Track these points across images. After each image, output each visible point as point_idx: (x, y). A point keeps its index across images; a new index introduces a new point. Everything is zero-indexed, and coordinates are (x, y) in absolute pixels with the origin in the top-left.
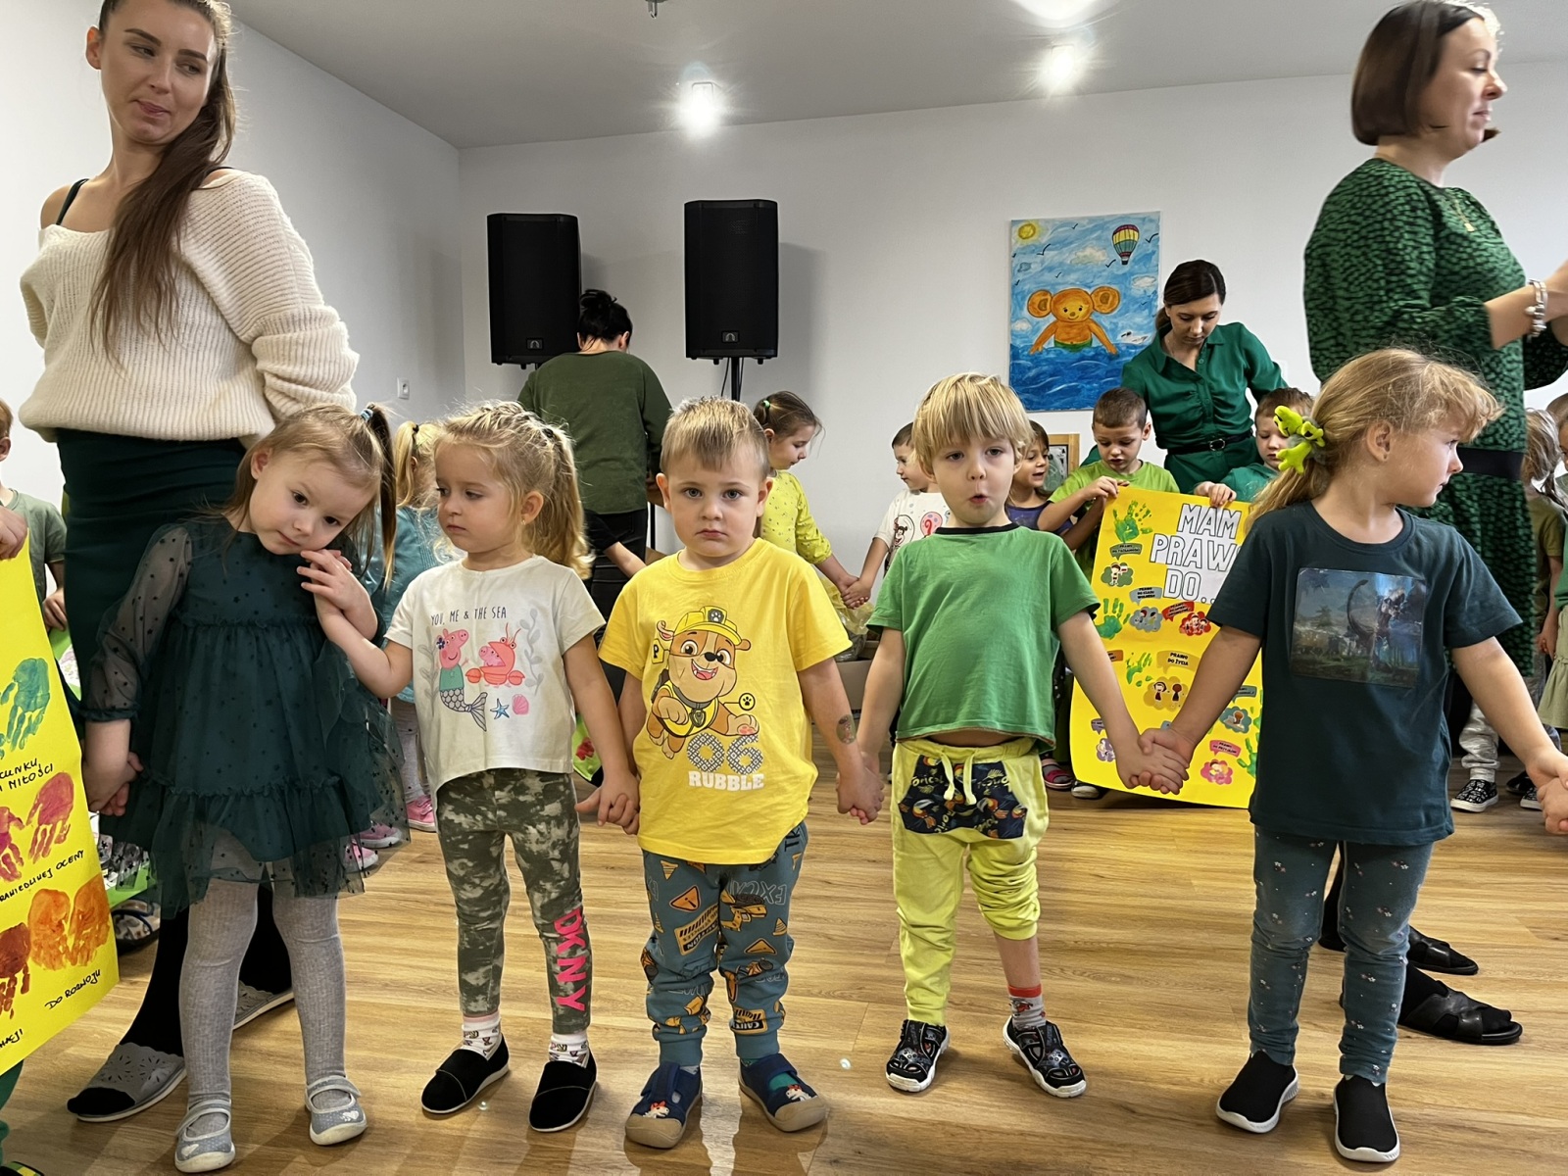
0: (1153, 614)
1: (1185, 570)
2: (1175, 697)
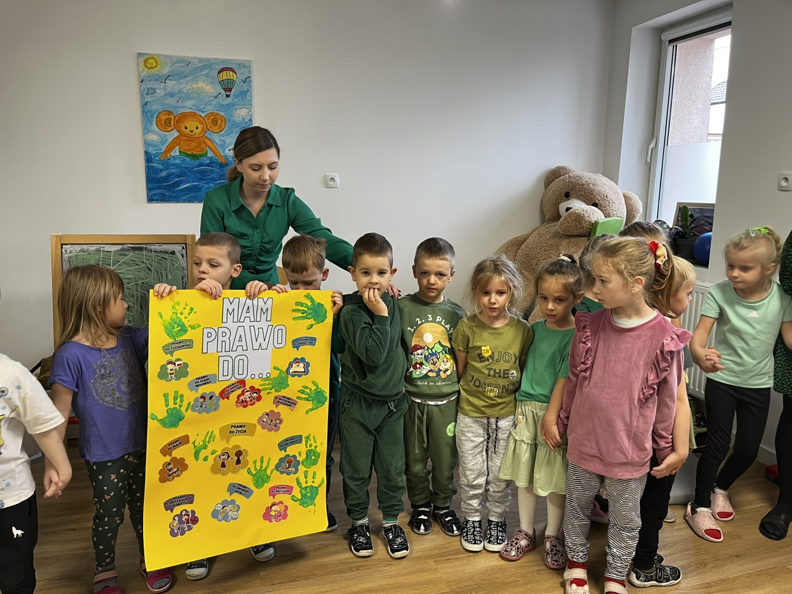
0: (211, 398)
1: (233, 355)
2: (238, 462)
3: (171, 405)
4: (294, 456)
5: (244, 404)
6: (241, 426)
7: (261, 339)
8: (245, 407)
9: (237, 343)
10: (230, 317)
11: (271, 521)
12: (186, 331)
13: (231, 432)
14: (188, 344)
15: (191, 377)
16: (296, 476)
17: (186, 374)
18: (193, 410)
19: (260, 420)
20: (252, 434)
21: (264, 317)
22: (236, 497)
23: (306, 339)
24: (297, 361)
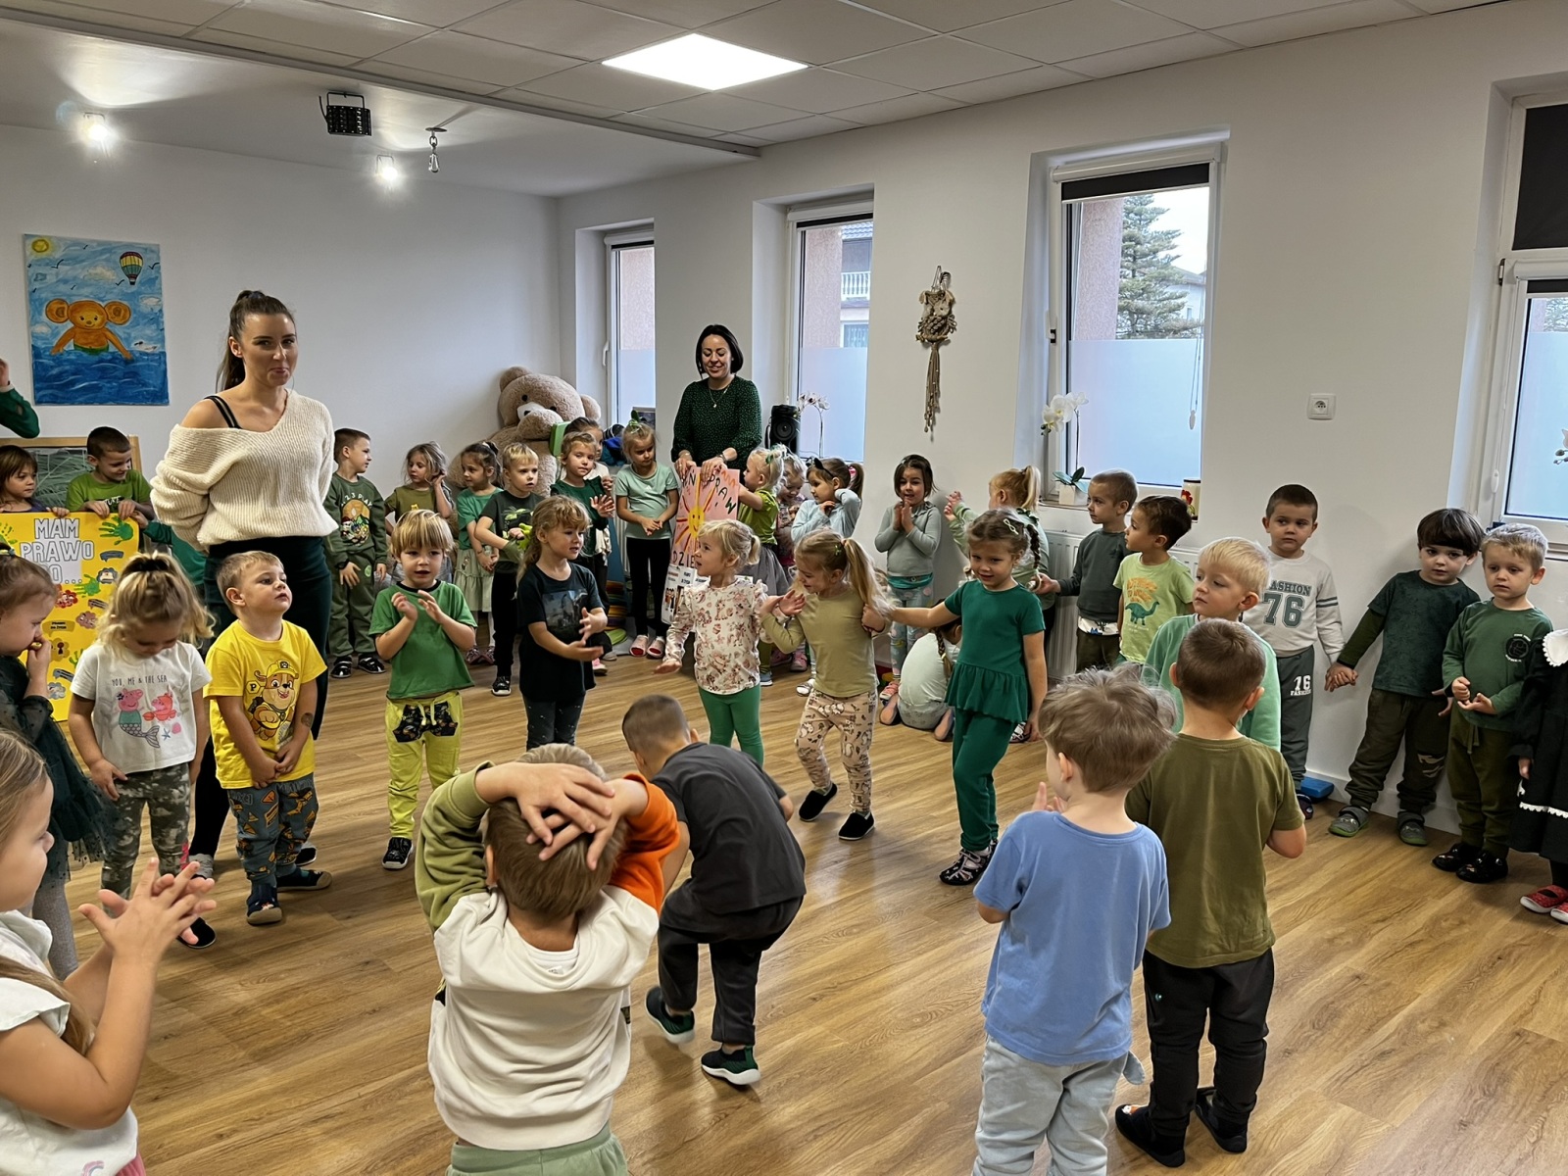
2: (61, 652)
6: (62, 623)
7: (71, 552)
8: (63, 607)
9: (50, 555)
10: (42, 534)
19: (78, 619)
20: (72, 630)
21: (72, 534)
22: (60, 680)
23: (114, 552)
24: (105, 570)
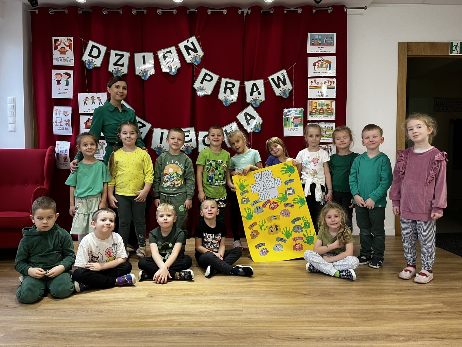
0: (260, 208)
1: (263, 192)
2: (277, 229)
3: (248, 212)
4: (299, 225)
5: (273, 208)
6: (274, 217)
8: (273, 209)
11: (297, 251)
12: (245, 187)
13: (271, 219)
14: (247, 191)
15: (251, 202)
16: (302, 233)
17: (249, 201)
18: (255, 213)
19: (281, 213)
20: (279, 219)
21: (270, 176)
22: (280, 242)
23: (290, 180)
24: (289, 189)
